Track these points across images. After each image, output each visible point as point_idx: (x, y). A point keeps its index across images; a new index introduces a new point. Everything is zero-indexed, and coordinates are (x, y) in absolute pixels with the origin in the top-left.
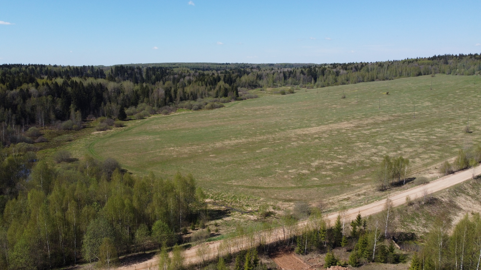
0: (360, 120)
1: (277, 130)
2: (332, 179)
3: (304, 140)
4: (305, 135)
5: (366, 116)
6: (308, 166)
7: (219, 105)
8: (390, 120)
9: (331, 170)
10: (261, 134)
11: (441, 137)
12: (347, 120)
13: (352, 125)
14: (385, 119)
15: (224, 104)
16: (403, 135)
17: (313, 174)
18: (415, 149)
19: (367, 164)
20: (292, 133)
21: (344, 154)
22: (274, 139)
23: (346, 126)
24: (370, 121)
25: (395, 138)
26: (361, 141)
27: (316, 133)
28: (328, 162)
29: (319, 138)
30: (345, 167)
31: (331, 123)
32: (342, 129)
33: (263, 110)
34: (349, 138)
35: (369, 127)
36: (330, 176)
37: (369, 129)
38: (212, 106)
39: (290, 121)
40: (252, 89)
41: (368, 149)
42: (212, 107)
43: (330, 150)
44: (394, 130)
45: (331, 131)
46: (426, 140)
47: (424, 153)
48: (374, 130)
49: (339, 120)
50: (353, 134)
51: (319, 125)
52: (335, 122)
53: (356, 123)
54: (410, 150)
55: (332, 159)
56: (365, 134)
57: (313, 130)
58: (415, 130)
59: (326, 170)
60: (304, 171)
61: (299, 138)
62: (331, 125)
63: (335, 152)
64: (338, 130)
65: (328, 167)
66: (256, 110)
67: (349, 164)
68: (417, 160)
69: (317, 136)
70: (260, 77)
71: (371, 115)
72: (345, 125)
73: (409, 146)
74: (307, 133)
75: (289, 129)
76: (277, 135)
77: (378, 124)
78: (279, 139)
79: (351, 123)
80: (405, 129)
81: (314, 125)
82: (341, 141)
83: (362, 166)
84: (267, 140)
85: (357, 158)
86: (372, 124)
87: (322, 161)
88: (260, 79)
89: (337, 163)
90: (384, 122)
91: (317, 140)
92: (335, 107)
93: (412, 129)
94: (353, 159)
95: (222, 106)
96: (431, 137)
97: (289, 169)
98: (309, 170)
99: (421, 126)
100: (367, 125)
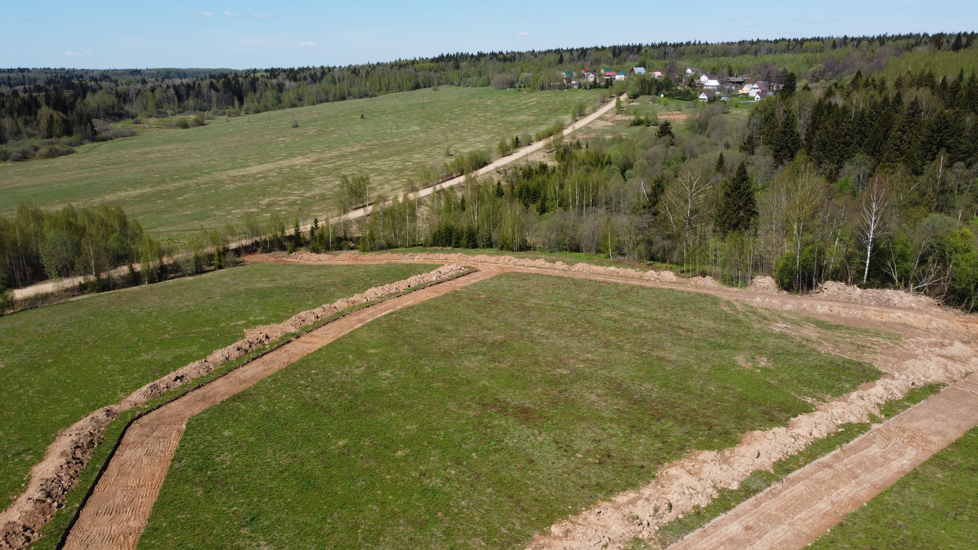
0: (321, 153)
1: (199, 174)
2: (288, 213)
3: (243, 182)
4: (244, 176)
5: (330, 148)
6: (257, 205)
7: (65, 149)
8: (361, 150)
9: (285, 205)
10: (173, 181)
11: (418, 163)
12: (303, 155)
13: (309, 160)
14: (354, 150)
15: (75, 149)
16: (375, 164)
17: (263, 211)
18: (385, 177)
19: (328, 195)
20: (224, 176)
21: (300, 190)
22: (198, 185)
23: (302, 161)
24: (335, 153)
25: (365, 169)
26: (321, 175)
27: (259, 173)
28: (281, 199)
29: (265, 177)
30: (303, 201)
31: (278, 160)
32: (295, 165)
33: (160, 151)
34: (306, 173)
35: (333, 161)
36: (285, 210)
37: (332, 163)
38: (51, 151)
39: (213, 162)
40: (115, 120)
41: (330, 182)
42: (53, 154)
43: (282, 187)
44: (365, 160)
45: (280, 168)
46: (400, 167)
47: (395, 179)
48: (338, 163)
49: (292, 155)
50: (310, 170)
51: (261, 164)
52: (286, 158)
53: (314, 157)
54: (380, 178)
55: (286, 195)
56: (327, 168)
57: (255, 169)
58: (391, 158)
59: (280, 206)
60: (252, 210)
61: (234, 179)
62: (280, 162)
63: (289, 189)
64: (291, 167)
65: (282, 203)
66: (147, 153)
67: (306, 198)
68: (386, 186)
69: (261, 175)
70: (124, 98)
71: (337, 147)
72: (299, 161)
73: (380, 175)
74: (246, 173)
75: (216, 171)
76: (201, 180)
77: (345, 156)
78: (205, 184)
79: (309, 158)
80: (378, 158)
81: (253, 164)
82: (295, 177)
83: (323, 197)
84: (187, 186)
85: (317, 191)
86: (337, 157)
87: (273, 199)
88: (125, 102)
89: (292, 198)
90: (353, 153)
91: (262, 180)
92: (282, 141)
93: (388, 157)
94: (312, 193)
95: (73, 152)
96: (407, 163)
97: (231, 210)
98: (257, 208)
99: (399, 153)
100: (330, 159)
